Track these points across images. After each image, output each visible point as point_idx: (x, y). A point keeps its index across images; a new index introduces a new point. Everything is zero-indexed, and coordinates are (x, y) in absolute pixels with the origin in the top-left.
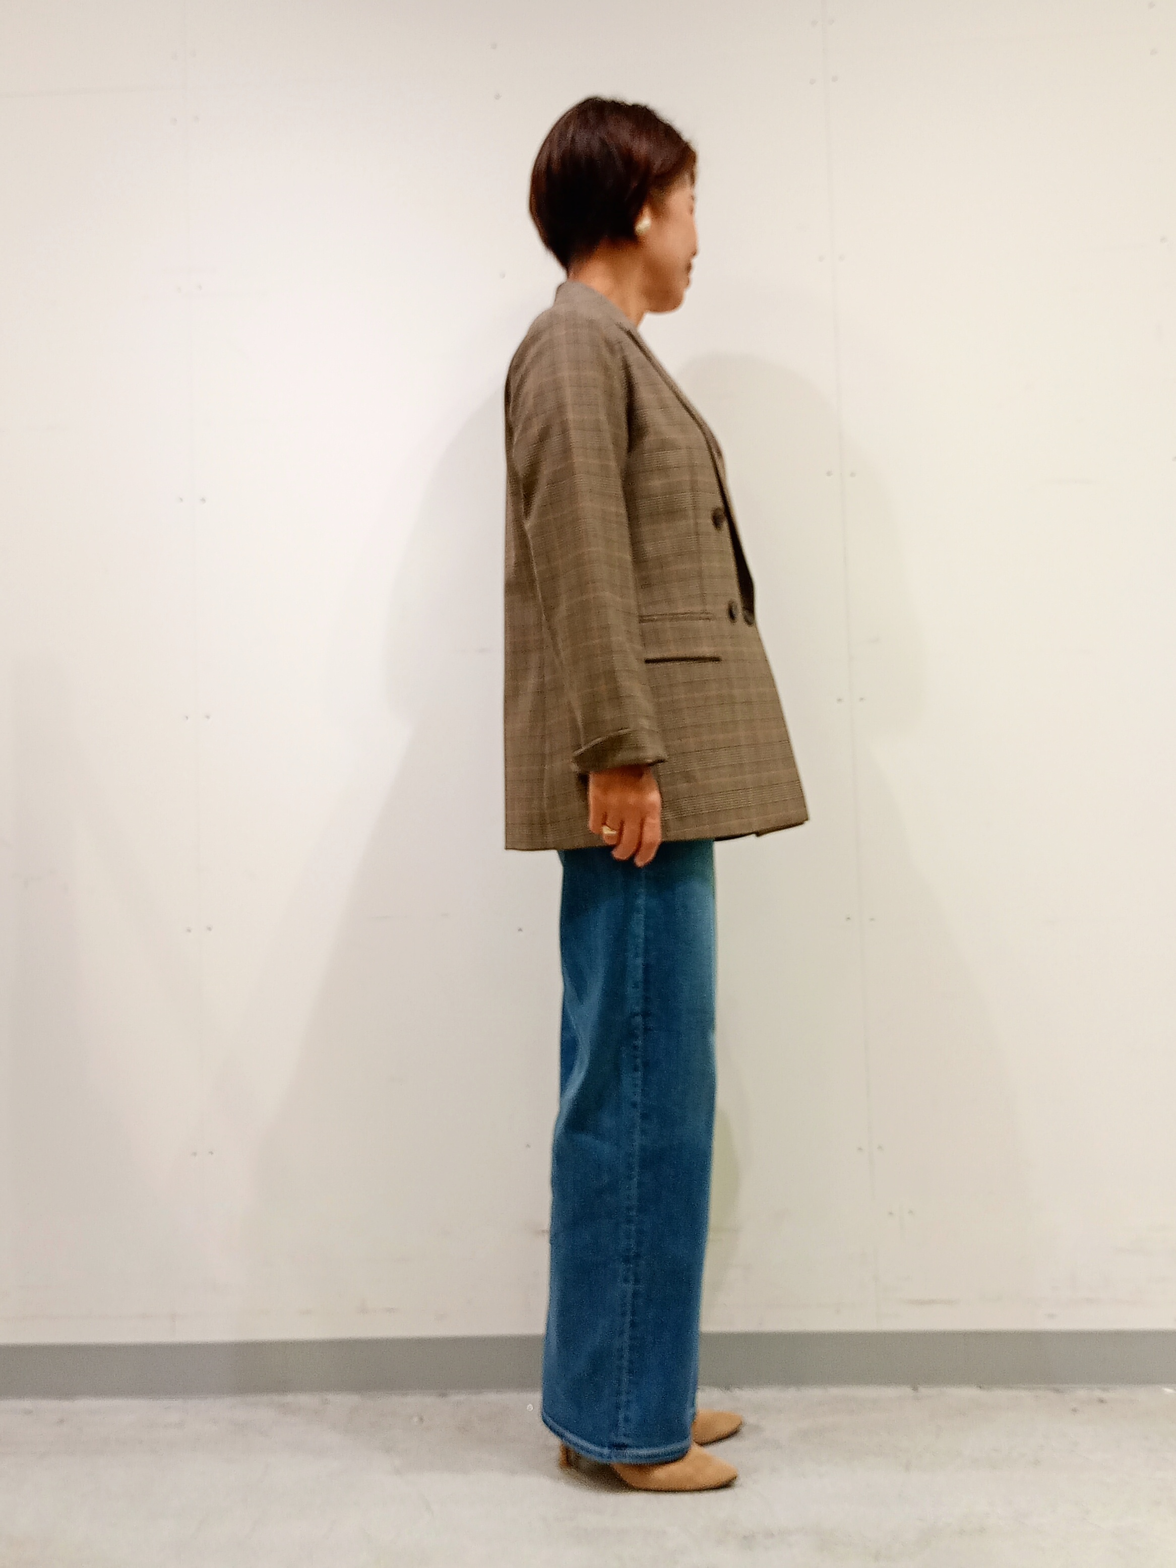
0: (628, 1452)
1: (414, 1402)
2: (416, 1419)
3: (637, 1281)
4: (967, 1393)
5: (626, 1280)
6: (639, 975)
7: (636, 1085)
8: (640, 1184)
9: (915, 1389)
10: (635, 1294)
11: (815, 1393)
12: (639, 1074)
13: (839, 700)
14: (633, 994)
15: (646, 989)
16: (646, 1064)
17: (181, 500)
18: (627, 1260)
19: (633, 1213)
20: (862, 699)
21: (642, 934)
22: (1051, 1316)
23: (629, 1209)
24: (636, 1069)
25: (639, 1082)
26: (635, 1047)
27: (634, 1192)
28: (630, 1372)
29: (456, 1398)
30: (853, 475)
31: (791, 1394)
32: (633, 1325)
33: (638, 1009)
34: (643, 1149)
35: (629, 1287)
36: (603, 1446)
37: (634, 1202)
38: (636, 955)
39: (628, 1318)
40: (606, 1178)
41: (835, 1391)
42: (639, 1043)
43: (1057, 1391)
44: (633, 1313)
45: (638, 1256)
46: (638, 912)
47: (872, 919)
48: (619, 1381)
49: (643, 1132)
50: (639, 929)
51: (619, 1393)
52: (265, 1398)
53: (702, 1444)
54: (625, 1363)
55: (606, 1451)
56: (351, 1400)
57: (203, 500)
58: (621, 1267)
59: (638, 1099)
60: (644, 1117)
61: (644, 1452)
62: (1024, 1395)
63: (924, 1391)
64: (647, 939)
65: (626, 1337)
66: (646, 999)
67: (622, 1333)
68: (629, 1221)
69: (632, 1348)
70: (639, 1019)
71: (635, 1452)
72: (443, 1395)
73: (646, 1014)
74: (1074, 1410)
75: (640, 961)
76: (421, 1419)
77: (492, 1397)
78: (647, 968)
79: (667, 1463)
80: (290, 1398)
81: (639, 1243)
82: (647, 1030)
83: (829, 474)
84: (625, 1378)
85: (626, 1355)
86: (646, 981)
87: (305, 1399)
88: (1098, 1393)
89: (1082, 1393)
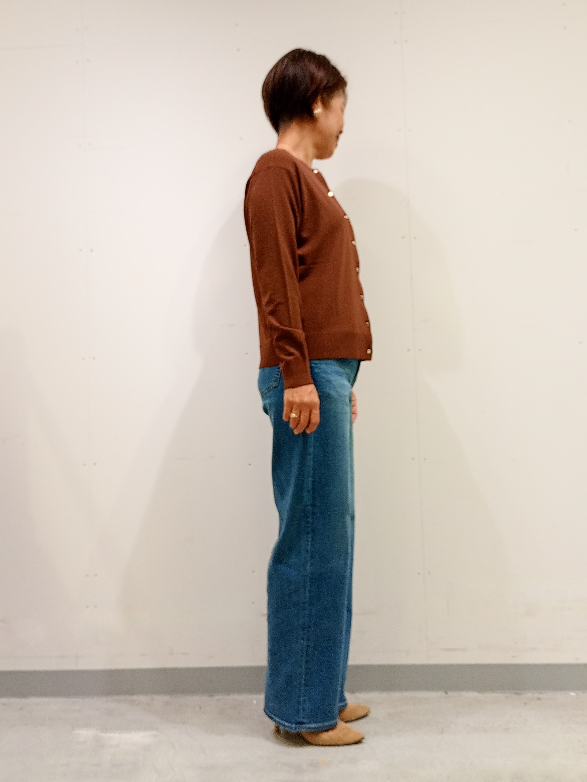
0: (305, 726)
1: (197, 699)
2: (198, 708)
3: (308, 640)
4: (473, 695)
5: (303, 639)
6: (311, 487)
7: (308, 541)
8: (310, 591)
9: (446, 693)
10: (308, 646)
11: (396, 695)
12: (310, 536)
13: (409, 350)
14: (306, 495)
15: (314, 493)
16: (313, 531)
17: (81, 251)
18: (304, 629)
19: (307, 605)
20: (420, 350)
21: (312, 466)
22: (514, 657)
23: (305, 603)
24: (308, 533)
25: (310, 540)
26: (308, 522)
27: (307, 595)
28: (306, 685)
29: (217, 697)
30: (415, 238)
31: (384, 695)
32: (307, 662)
33: (309, 503)
34: (312, 574)
35: (305, 643)
36: (291, 723)
37: (307, 600)
38: (309, 477)
39: (304, 659)
40: (293, 587)
41: (406, 694)
42: (310, 520)
43: (517, 694)
44: (307, 656)
45: (309, 627)
46: (310, 454)
47: (425, 459)
48: (300, 691)
49: (312, 565)
50: (310, 462)
51: (300, 697)
52: (122, 698)
53: (346, 722)
54: (303, 682)
55: (294, 726)
56: (166, 698)
57: (92, 251)
58: (301, 633)
59: (309, 548)
60: (312, 557)
61: (312, 725)
62: (500, 696)
63: (450, 694)
64: (314, 469)
65: (303, 668)
66: (314, 498)
67: (301, 666)
68: (305, 609)
69: (306, 674)
70: (310, 508)
71: (308, 726)
72: (211, 696)
73: (313, 506)
74: (526, 704)
75: (310, 479)
76: (200, 708)
77: (236, 697)
78: (314, 482)
79: (327, 731)
80: (134, 698)
81: (310, 621)
82: (313, 513)
83: (403, 238)
84: (303, 688)
85: (303, 676)
86: (314, 489)
87: (143, 698)
88: (537, 695)
89: (529, 695)
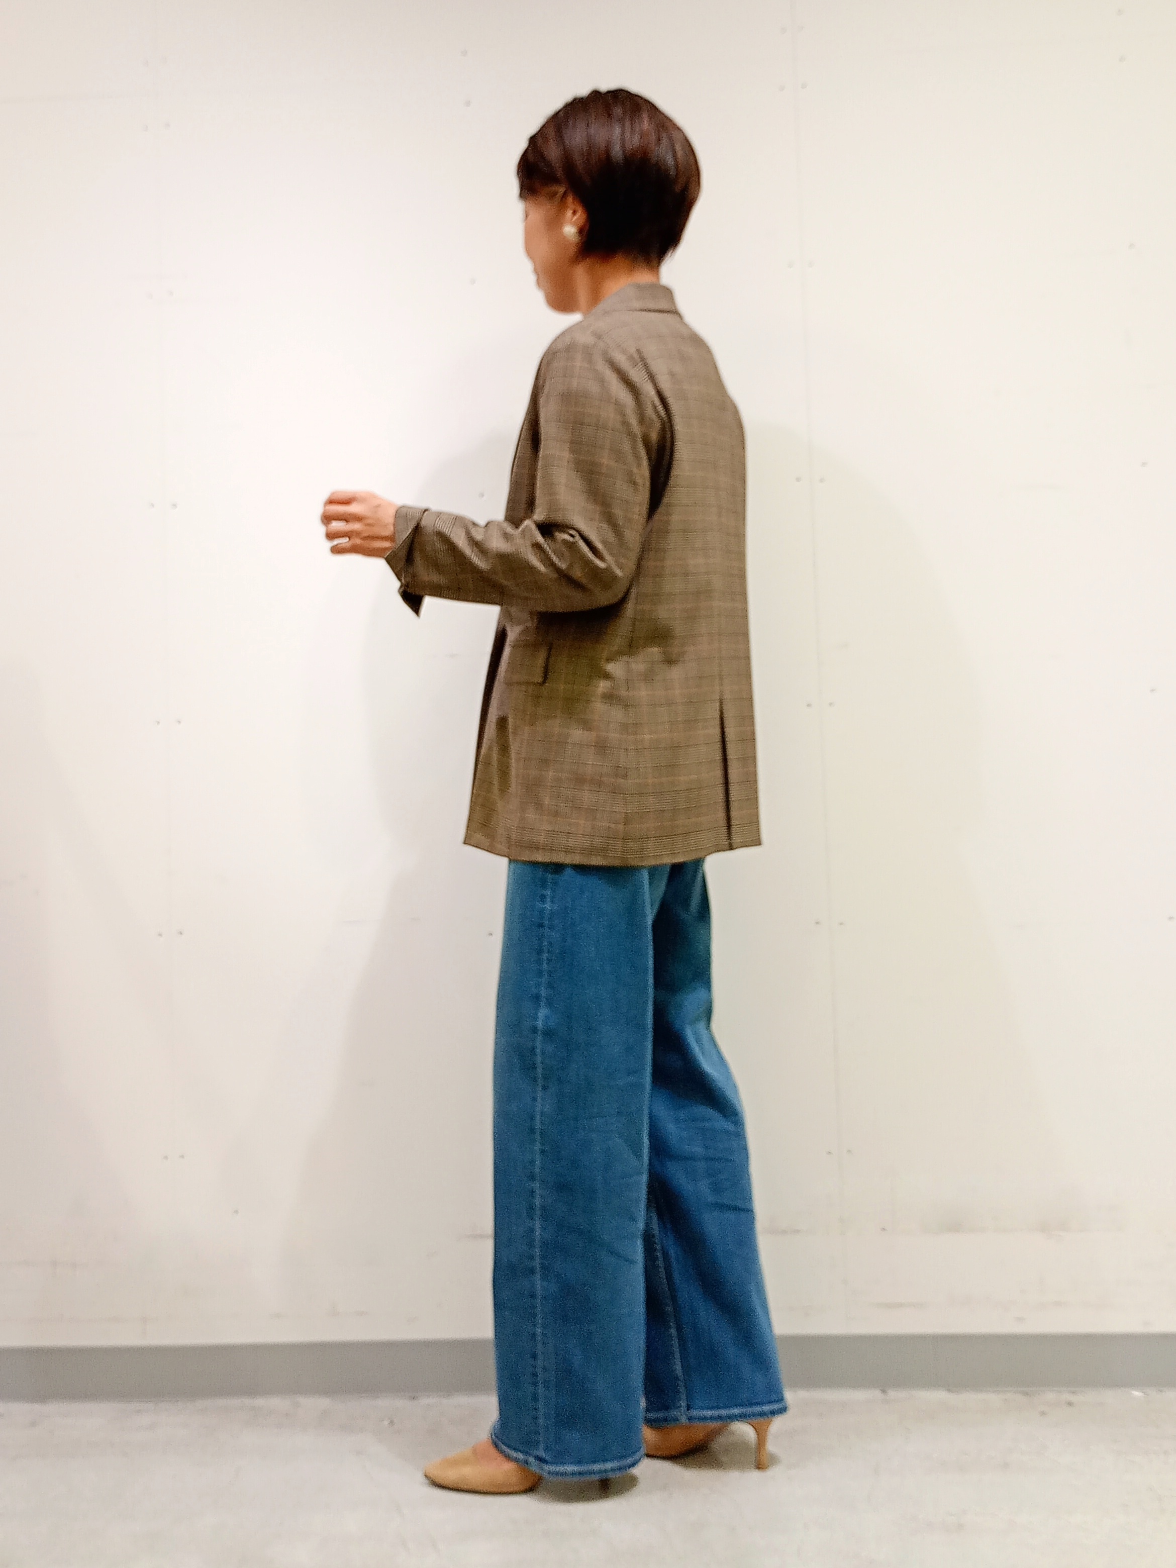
1: (386, 1404)
2: (386, 1423)
4: (938, 1396)
9: (884, 1391)
13: (809, 705)
17: (153, 505)
20: (831, 704)
22: (1020, 1320)
29: (425, 1401)
30: (822, 480)
43: (1026, 1394)
47: (841, 924)
56: (323, 1403)
57: (175, 506)
62: (993, 1398)
63: (892, 1394)
72: (413, 1398)
74: (1043, 1413)
76: (392, 1423)
80: (260, 1402)
83: (798, 480)
87: (277, 1403)
88: (1067, 1397)
89: (1050, 1396)
